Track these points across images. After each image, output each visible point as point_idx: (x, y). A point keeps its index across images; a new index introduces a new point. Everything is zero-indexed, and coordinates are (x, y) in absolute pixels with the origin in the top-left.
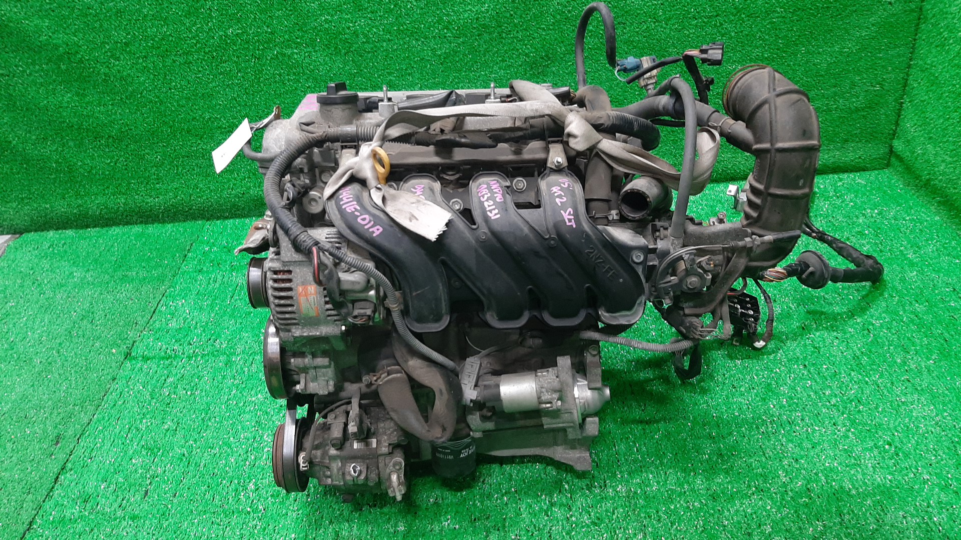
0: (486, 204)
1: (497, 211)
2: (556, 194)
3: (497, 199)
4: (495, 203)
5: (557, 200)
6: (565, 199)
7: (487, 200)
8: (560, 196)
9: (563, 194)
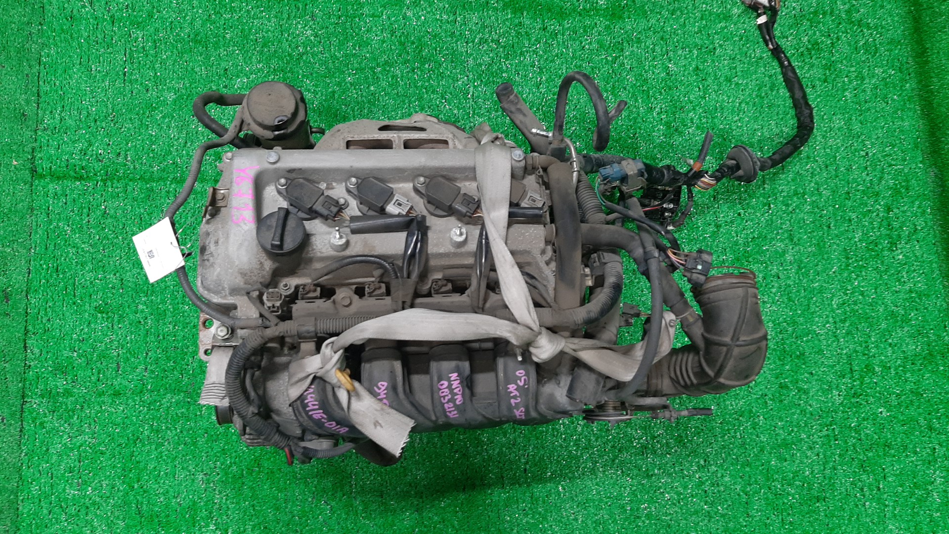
0: (446, 406)
1: (456, 412)
2: (512, 395)
3: (458, 402)
4: (455, 405)
5: (512, 401)
6: (519, 400)
7: (447, 403)
8: (515, 397)
9: (518, 395)
